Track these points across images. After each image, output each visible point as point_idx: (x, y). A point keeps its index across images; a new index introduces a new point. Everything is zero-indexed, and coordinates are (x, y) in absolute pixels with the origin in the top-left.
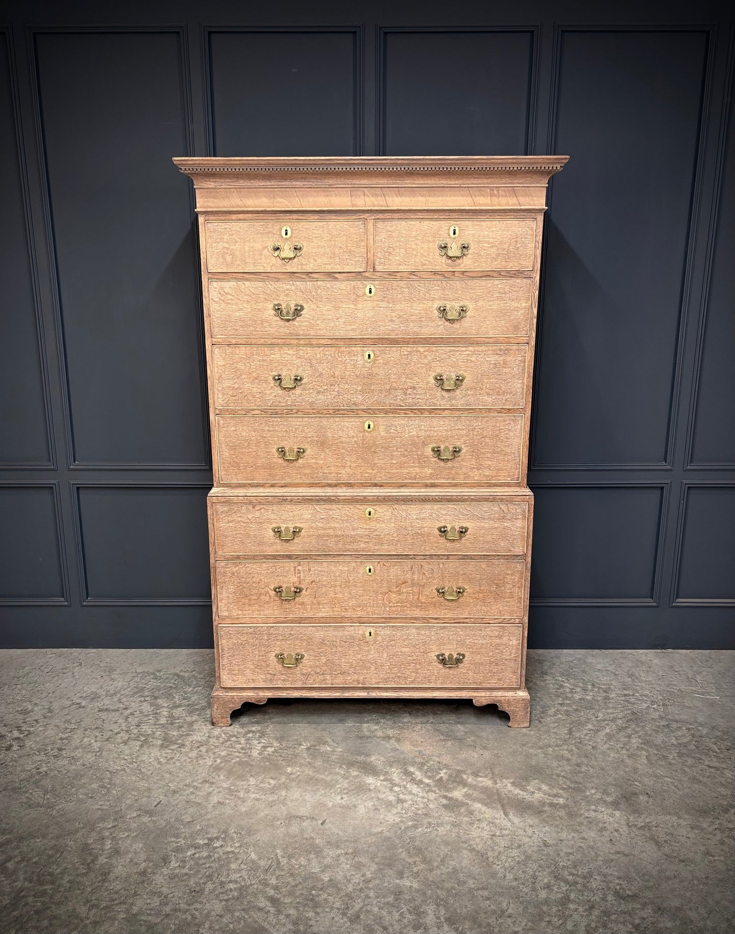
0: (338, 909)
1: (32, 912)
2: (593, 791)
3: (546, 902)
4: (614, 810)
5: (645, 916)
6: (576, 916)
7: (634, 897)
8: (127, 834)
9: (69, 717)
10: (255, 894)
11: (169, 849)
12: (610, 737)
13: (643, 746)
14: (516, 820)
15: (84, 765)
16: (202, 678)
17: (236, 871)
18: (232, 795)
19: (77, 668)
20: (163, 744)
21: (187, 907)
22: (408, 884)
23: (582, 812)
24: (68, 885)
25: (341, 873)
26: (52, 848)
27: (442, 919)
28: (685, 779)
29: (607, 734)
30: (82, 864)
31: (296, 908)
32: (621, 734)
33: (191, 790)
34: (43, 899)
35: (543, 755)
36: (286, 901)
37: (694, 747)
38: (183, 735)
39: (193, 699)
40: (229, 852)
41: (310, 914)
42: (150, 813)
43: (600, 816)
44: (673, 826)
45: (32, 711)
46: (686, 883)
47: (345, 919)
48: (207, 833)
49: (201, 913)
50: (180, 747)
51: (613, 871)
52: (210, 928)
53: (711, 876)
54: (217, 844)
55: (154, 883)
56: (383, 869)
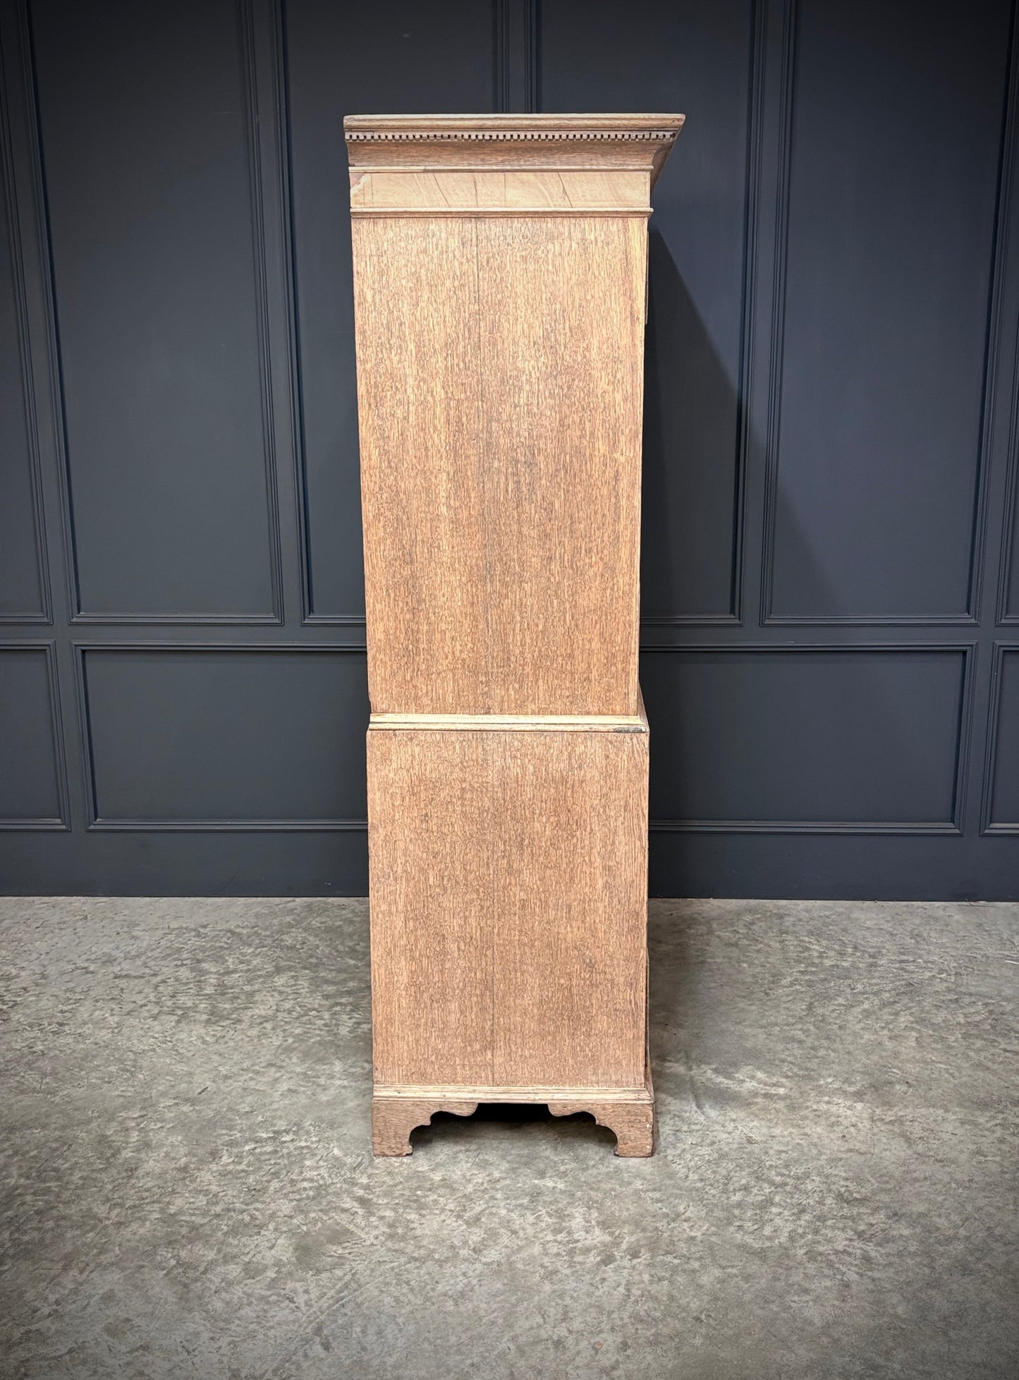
0: (451, 1211)
1: (32, 1212)
2: (830, 1080)
3: (739, 1205)
4: (855, 1102)
5: (874, 1222)
6: (778, 1221)
7: (863, 1201)
8: (159, 1125)
9: (72, 985)
10: (339, 1194)
11: (219, 1142)
12: (867, 1014)
13: (914, 1025)
14: (713, 1113)
15: (96, 1044)
16: (268, 936)
17: (311, 1168)
18: (309, 1082)
19: (80, 923)
20: (210, 1019)
21: (245, 1207)
22: (550, 1184)
23: (809, 1104)
24: (81, 1182)
25: (459, 1173)
26: (56, 1140)
27: (594, 1223)
28: (967, 1065)
29: (864, 1010)
30: (98, 1158)
31: (394, 1210)
32: (885, 1010)
33: (250, 1075)
34: (46, 1198)
35: (764, 1036)
36: (380, 1202)
37: (989, 1027)
38: (239, 1008)
39: (255, 962)
40: (303, 1148)
41: (413, 1216)
42: (192, 1101)
43: (834, 1109)
44: (935, 1121)
45: (17, 976)
46: (939, 1187)
47: (460, 1222)
48: (275, 1126)
49: (263, 1214)
50: (233, 1023)
51: (840, 1171)
52: (276, 1229)
53: (976, 1179)
54: (287, 1138)
55: (198, 1180)
56: (517, 1168)
